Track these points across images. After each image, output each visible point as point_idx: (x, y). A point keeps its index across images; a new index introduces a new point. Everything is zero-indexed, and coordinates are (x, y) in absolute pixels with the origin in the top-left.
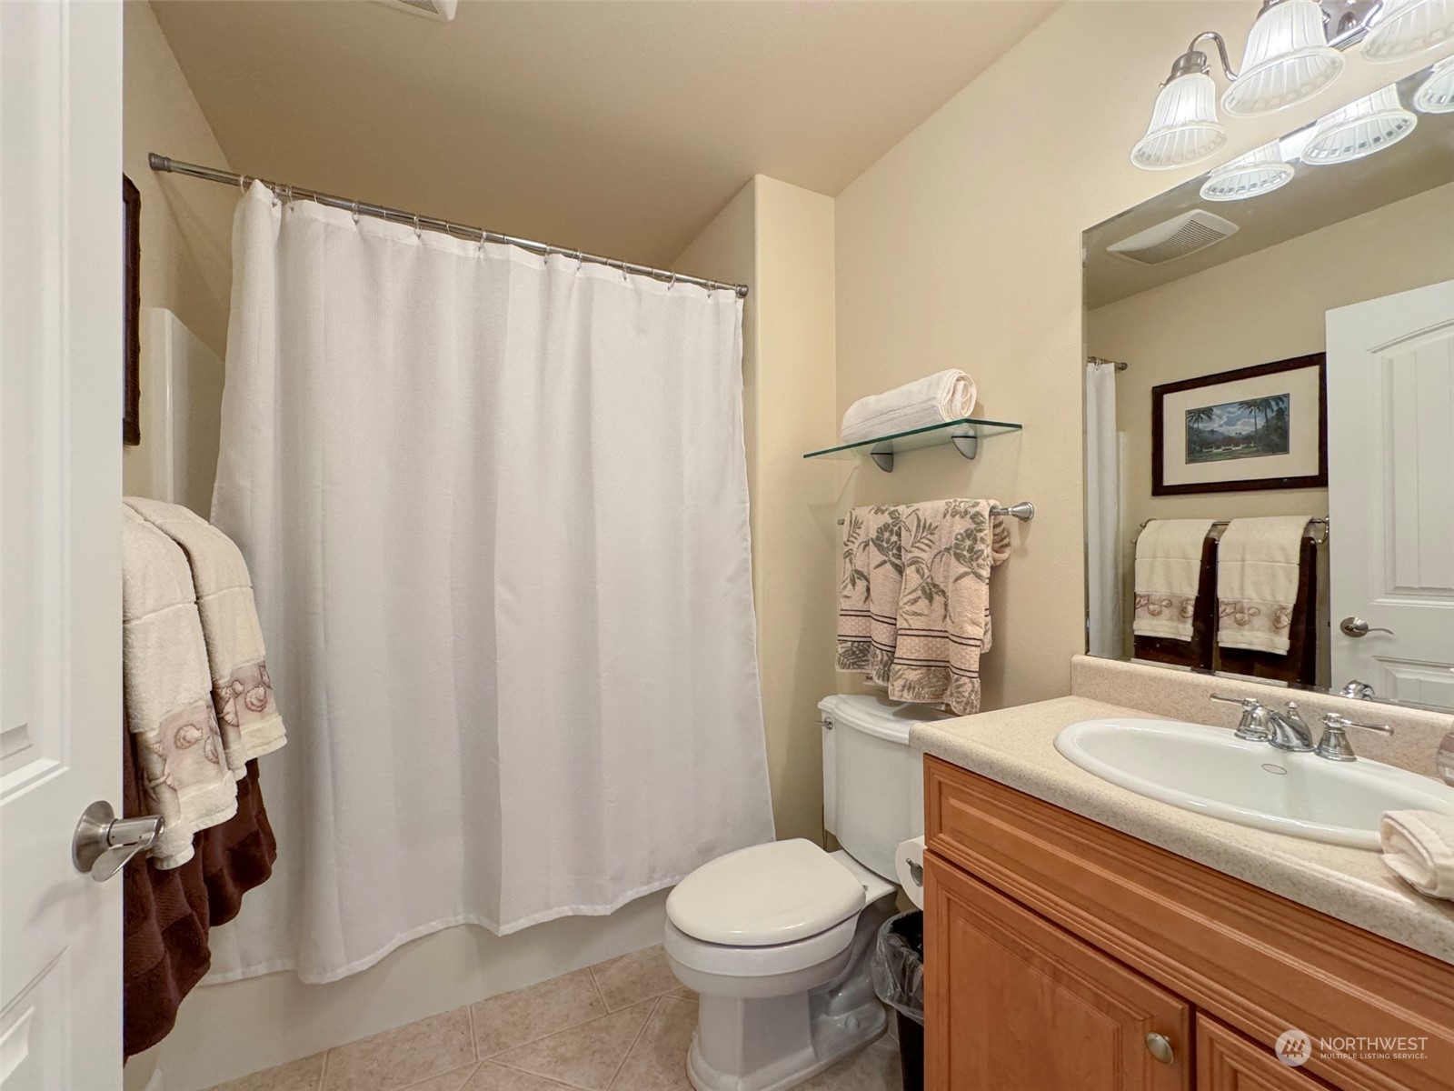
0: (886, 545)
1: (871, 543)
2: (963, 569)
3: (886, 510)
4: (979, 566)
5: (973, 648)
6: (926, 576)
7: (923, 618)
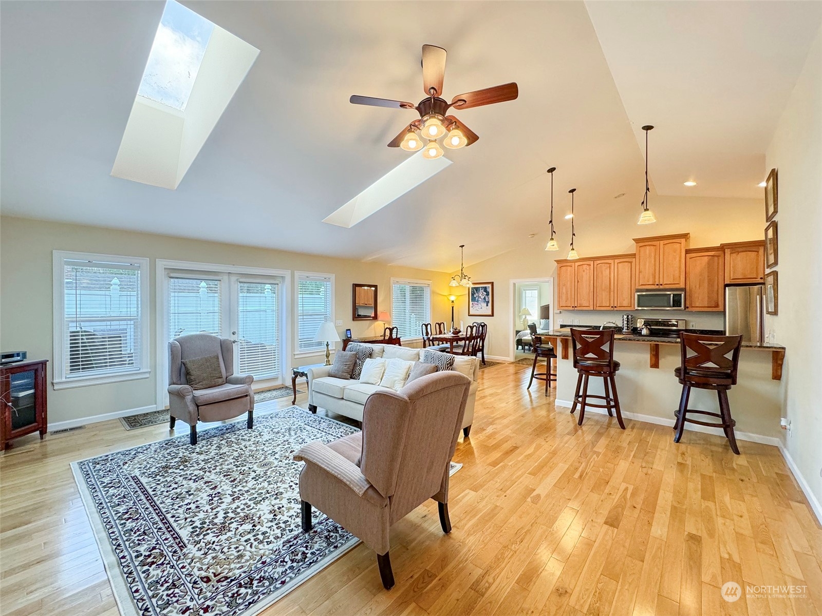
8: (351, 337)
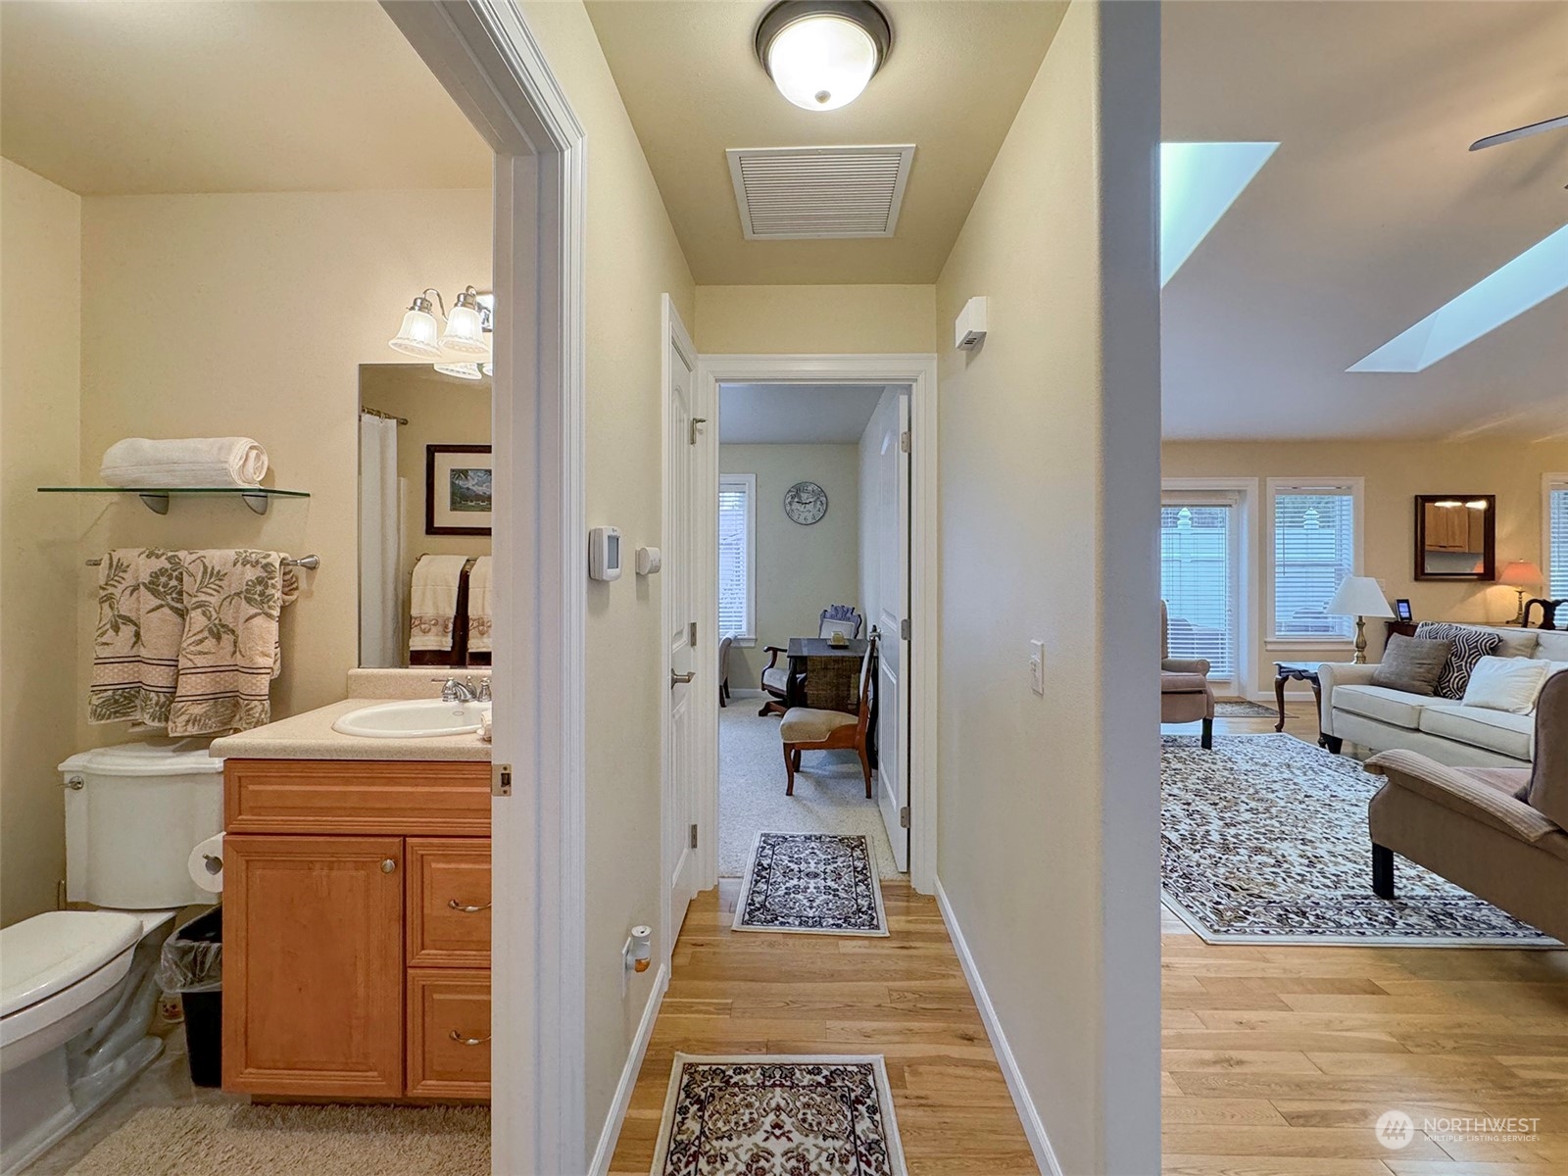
0: (162, 590)
1: (141, 586)
2: (253, 611)
3: (163, 554)
4: (270, 607)
5: (264, 676)
6: (213, 618)
7: (209, 656)
8: (1410, 618)
